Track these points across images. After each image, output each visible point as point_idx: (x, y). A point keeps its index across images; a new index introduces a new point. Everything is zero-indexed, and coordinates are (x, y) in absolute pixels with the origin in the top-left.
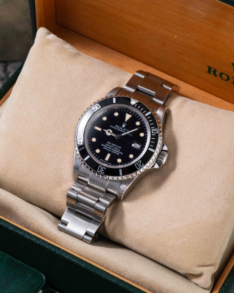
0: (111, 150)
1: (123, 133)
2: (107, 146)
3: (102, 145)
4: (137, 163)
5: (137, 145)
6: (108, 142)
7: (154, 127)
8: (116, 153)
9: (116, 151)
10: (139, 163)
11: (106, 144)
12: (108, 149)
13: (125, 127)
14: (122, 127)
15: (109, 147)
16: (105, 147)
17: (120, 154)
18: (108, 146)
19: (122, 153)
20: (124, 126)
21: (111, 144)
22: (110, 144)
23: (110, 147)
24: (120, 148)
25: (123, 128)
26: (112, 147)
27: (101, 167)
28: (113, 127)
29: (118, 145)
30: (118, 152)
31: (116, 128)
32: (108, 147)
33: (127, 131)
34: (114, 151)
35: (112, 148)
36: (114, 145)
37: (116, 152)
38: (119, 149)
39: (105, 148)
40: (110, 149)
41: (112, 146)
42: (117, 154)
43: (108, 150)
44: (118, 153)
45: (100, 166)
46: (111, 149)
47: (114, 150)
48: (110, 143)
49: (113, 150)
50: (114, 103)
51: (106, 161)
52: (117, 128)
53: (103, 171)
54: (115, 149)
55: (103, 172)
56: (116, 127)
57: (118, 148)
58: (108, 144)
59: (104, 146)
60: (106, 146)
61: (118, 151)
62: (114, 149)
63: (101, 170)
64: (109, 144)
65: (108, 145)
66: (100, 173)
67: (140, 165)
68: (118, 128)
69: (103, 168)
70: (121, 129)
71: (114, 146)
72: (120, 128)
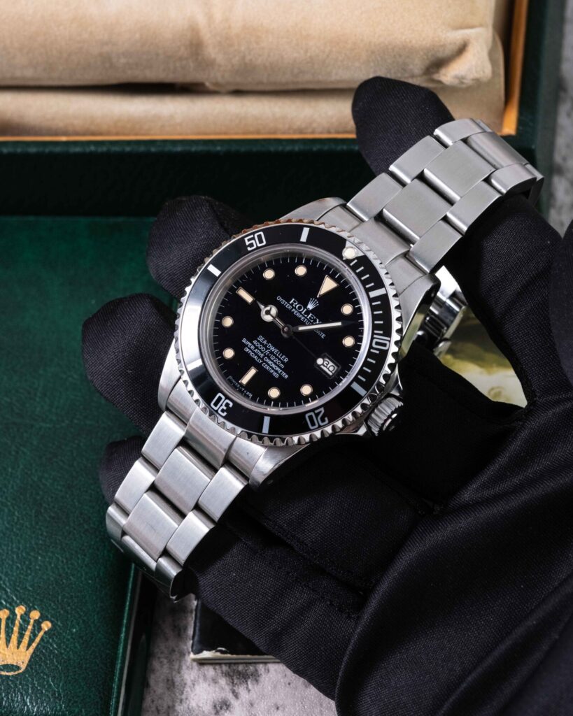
0: (262, 359)
1: (304, 324)
2: (254, 345)
3: (244, 341)
4: (312, 414)
5: (331, 364)
6: (261, 338)
7: (381, 332)
8: (272, 371)
9: (274, 366)
10: (317, 415)
11: (255, 342)
12: (256, 354)
13: (312, 311)
14: (305, 306)
15: (260, 350)
16: (250, 347)
17: (280, 375)
18: (256, 348)
19: (286, 376)
20: (310, 306)
21: (266, 345)
22: (263, 344)
23: (262, 352)
24: (286, 360)
25: (308, 312)
26: (267, 352)
27: (223, 397)
28: (283, 302)
29: (282, 351)
30: (278, 369)
31: (290, 307)
32: (256, 351)
33: (315, 321)
34: (268, 365)
35: (265, 356)
36: (273, 349)
37: (273, 369)
38: (283, 362)
39: (248, 350)
40: (259, 357)
41: (267, 349)
42: (275, 374)
43: (255, 357)
44: (276, 371)
45: (220, 394)
46: (263, 357)
47: (270, 362)
48: (265, 342)
49: (267, 360)
50: (303, 243)
51: (241, 385)
52: (293, 308)
53: (225, 408)
54: (272, 361)
55: (223, 411)
56: (292, 304)
57: (279, 359)
58: (258, 341)
59: (247, 346)
60: (252, 347)
61: (278, 366)
62: (270, 359)
63: (221, 405)
64: (261, 344)
65: (259, 346)
66: (217, 411)
67: (317, 421)
68: (295, 308)
69: (227, 401)
70: (300, 313)
71: (272, 353)
72: (300, 308)
